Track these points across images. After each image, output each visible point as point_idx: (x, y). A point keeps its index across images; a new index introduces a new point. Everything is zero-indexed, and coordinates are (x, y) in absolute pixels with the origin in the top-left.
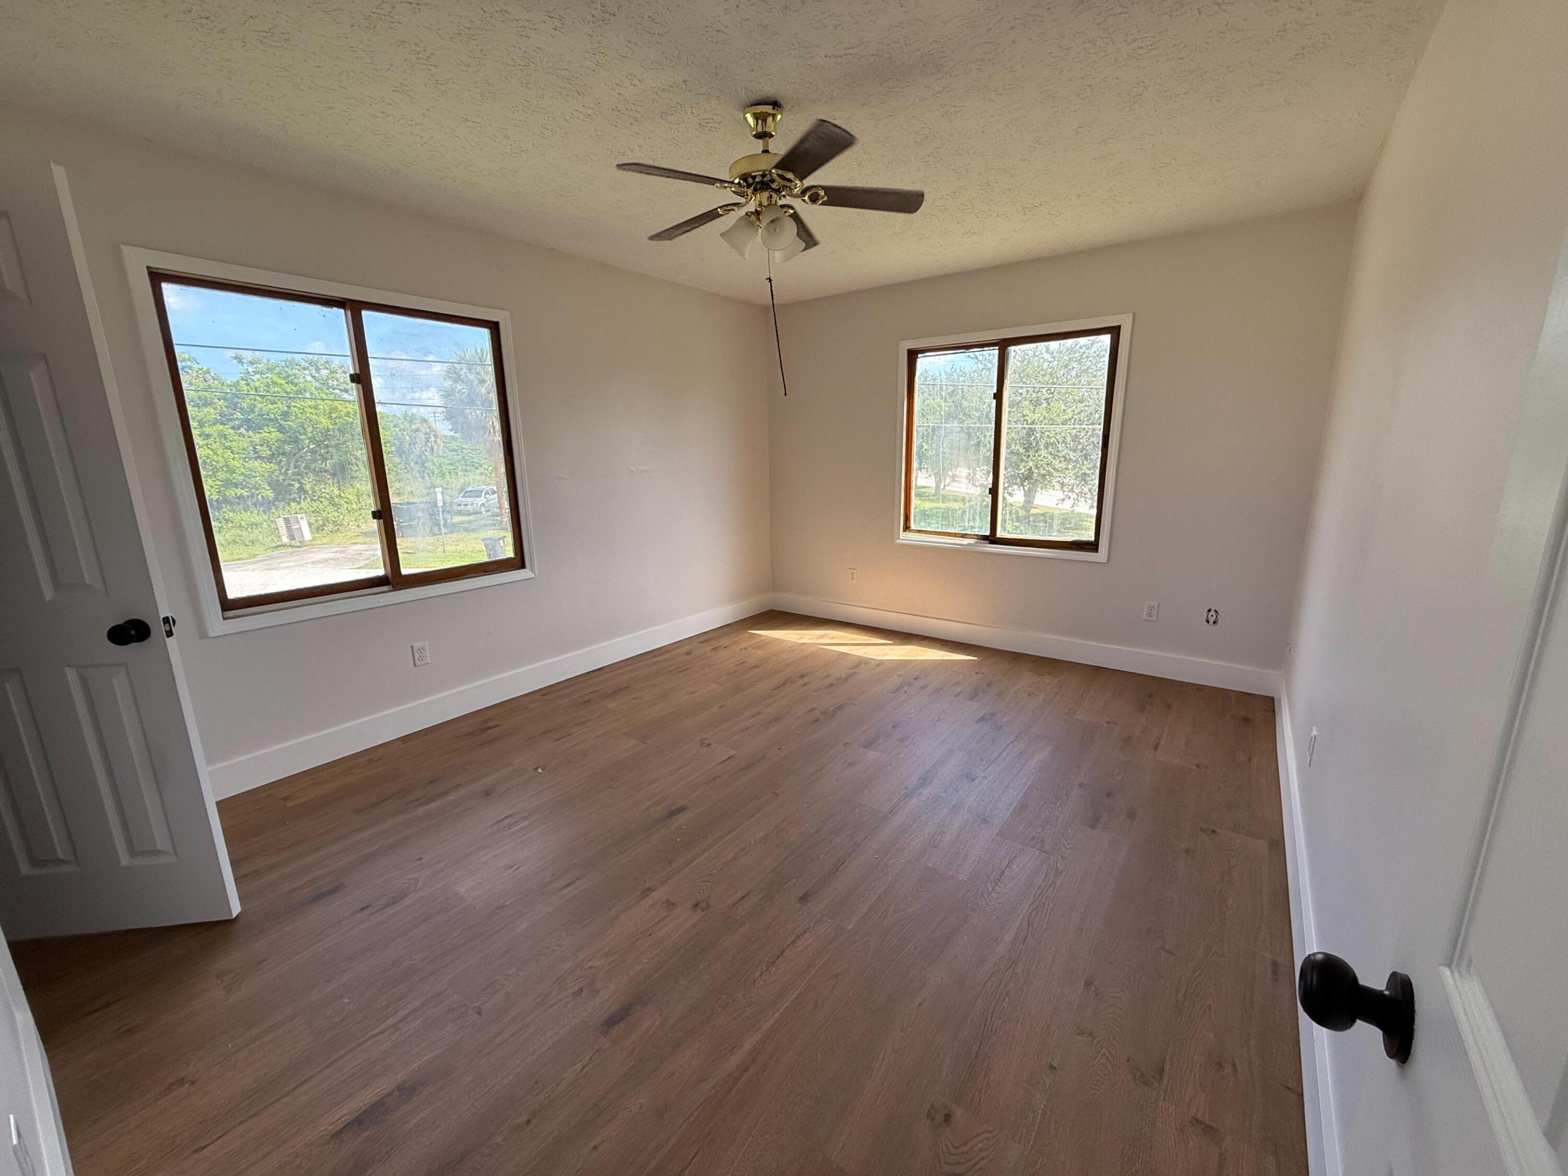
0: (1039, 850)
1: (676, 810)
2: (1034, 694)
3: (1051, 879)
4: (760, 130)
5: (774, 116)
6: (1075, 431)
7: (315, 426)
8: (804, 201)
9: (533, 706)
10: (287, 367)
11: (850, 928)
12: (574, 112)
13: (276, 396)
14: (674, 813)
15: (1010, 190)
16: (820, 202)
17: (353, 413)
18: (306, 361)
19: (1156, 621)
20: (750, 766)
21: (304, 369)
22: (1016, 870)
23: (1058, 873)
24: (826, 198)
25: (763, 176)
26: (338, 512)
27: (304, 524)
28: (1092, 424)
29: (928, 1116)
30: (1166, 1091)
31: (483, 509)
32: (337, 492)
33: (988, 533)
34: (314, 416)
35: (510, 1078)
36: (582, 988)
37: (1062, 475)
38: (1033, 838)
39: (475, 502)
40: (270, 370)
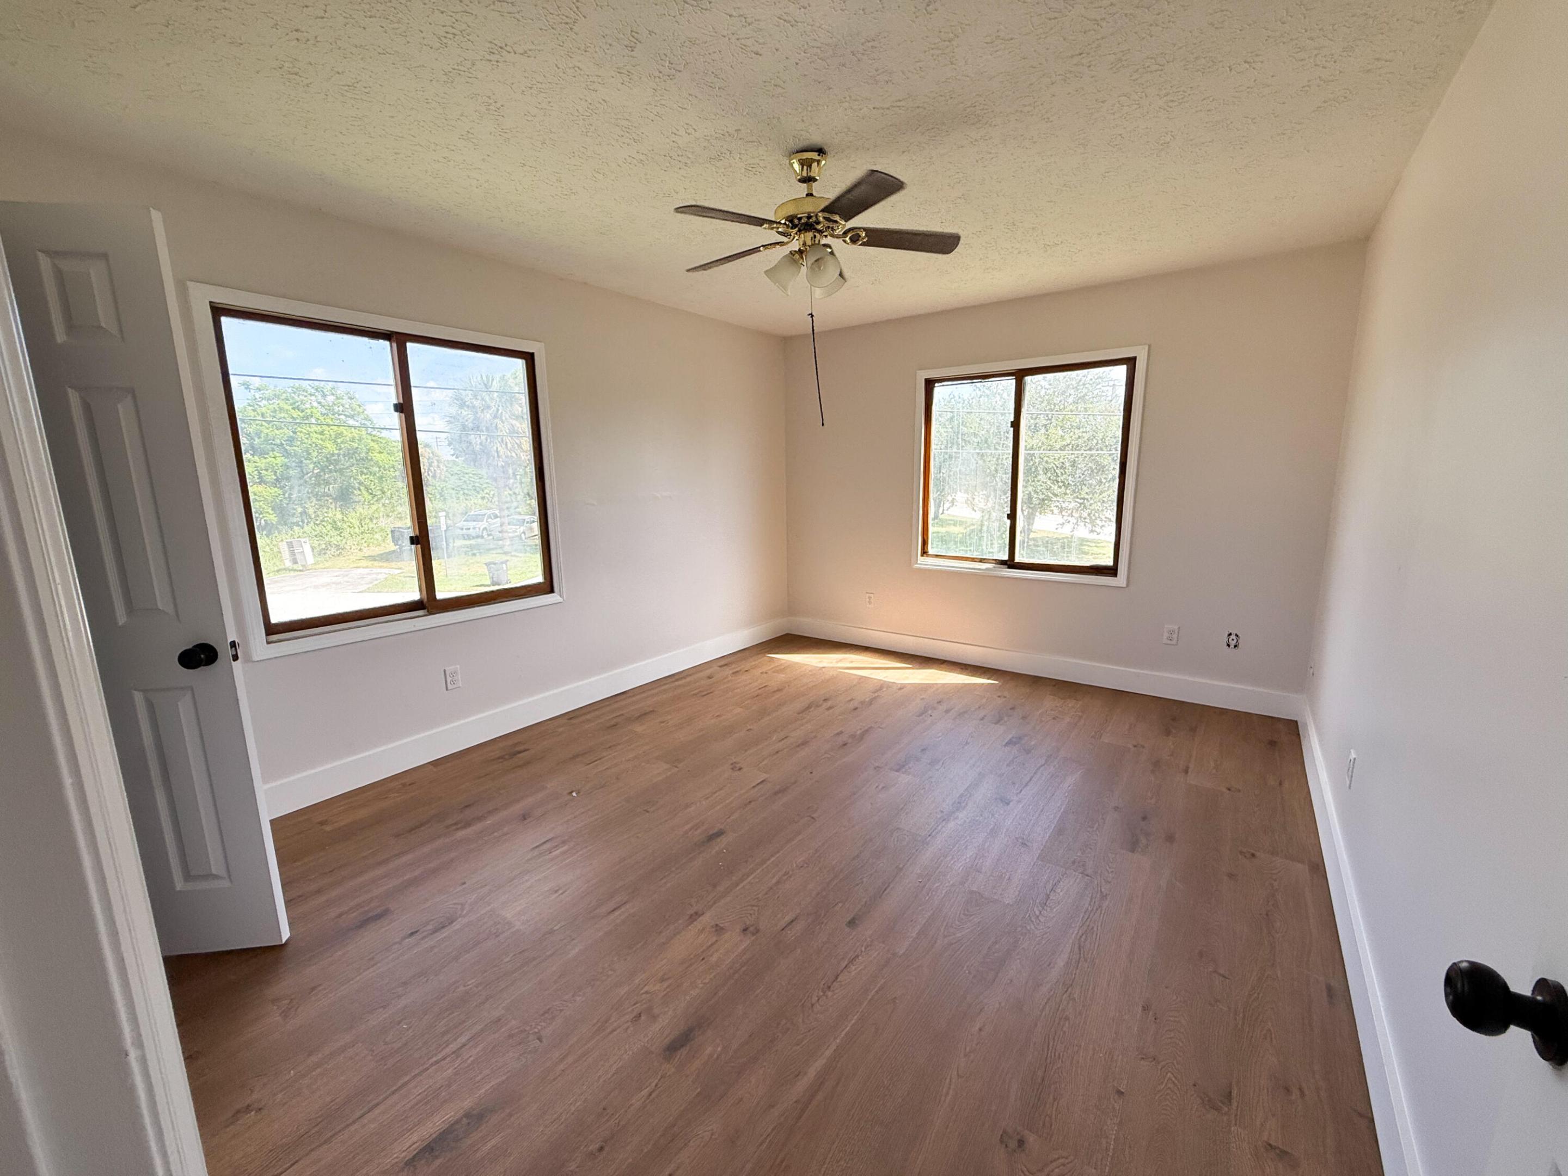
0: (1082, 873)
1: (713, 834)
2: (1058, 717)
3: (1097, 903)
4: (805, 174)
5: (819, 162)
6: (1073, 456)
7: (320, 451)
8: (845, 241)
9: (560, 730)
10: (294, 393)
11: (901, 952)
12: (627, 157)
13: (282, 422)
14: (713, 837)
15: (1033, 229)
16: (860, 242)
17: (358, 438)
18: (313, 388)
19: (1177, 645)
20: (783, 791)
21: (311, 395)
22: (1061, 894)
23: (1104, 897)
24: (866, 239)
25: (809, 217)
26: (341, 536)
27: (307, 549)
28: (1090, 449)
29: (1001, 1141)
30: (1236, 1115)
31: (485, 534)
32: (339, 516)
33: (1006, 557)
34: (320, 442)
35: (578, 1104)
36: (640, 1014)
37: (1061, 500)
38: (1074, 862)
39: (477, 526)
40: (277, 396)
